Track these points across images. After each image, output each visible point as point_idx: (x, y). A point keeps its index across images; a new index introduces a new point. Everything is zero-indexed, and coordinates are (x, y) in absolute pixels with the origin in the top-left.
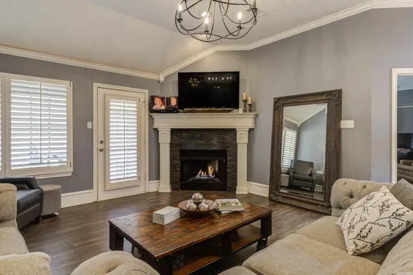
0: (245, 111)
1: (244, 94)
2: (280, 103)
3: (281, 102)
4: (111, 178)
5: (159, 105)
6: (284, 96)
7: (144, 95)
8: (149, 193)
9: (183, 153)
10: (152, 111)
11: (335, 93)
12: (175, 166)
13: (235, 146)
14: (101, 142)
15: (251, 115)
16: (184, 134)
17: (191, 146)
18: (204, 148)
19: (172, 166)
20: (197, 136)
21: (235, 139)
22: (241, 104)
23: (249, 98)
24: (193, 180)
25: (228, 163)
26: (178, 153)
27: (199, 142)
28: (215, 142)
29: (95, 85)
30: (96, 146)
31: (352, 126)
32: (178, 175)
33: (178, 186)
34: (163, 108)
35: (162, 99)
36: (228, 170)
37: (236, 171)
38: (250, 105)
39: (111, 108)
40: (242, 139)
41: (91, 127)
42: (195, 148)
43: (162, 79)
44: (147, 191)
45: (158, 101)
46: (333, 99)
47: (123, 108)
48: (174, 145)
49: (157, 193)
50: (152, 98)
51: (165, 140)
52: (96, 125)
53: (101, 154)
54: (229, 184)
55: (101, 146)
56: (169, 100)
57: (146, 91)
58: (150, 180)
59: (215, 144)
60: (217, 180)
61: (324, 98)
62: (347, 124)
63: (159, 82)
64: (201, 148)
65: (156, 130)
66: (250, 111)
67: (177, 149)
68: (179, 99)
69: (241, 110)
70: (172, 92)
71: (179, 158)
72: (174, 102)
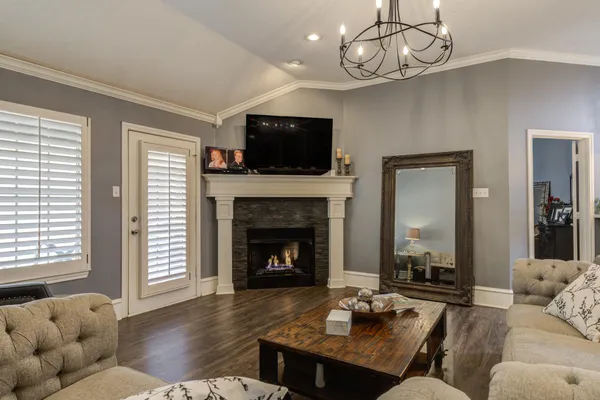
0: (339, 173)
1: (339, 150)
2: (392, 165)
3: (392, 163)
4: (150, 277)
5: (217, 161)
6: (397, 155)
7: (195, 144)
8: (201, 297)
9: (252, 233)
10: (205, 170)
11: (465, 155)
12: (240, 254)
13: (326, 222)
14: (134, 220)
15: (350, 179)
16: (254, 206)
17: (265, 223)
18: (283, 225)
19: (236, 253)
20: (274, 209)
21: (326, 212)
22: (334, 164)
23: (347, 156)
24: (265, 274)
25: (317, 246)
26: (245, 234)
27: (275, 216)
28: (298, 216)
29: (126, 126)
30: (127, 226)
31: (487, 195)
32: (244, 266)
33: (244, 283)
34: (224, 166)
35: (223, 152)
36: (317, 256)
37: (326, 256)
38: (347, 166)
39: (150, 164)
40: (336, 213)
41: (118, 195)
42: (270, 227)
43: (219, 122)
44: (199, 295)
45: (215, 155)
46: (463, 162)
47: (167, 166)
48: (237, 222)
49: (214, 297)
50: (208, 151)
51: (225, 214)
52: (126, 191)
53: (134, 239)
54: (318, 276)
55: (134, 226)
56: (232, 154)
57: (198, 140)
58: (203, 276)
59: (298, 220)
60: (298, 271)
61: (451, 159)
62: (480, 193)
63: (214, 126)
64: (278, 225)
65: (212, 200)
66: (347, 173)
67: (243, 228)
68: (245, 153)
69: (333, 173)
70: (236, 142)
71: (245, 240)
72: (239, 158)
